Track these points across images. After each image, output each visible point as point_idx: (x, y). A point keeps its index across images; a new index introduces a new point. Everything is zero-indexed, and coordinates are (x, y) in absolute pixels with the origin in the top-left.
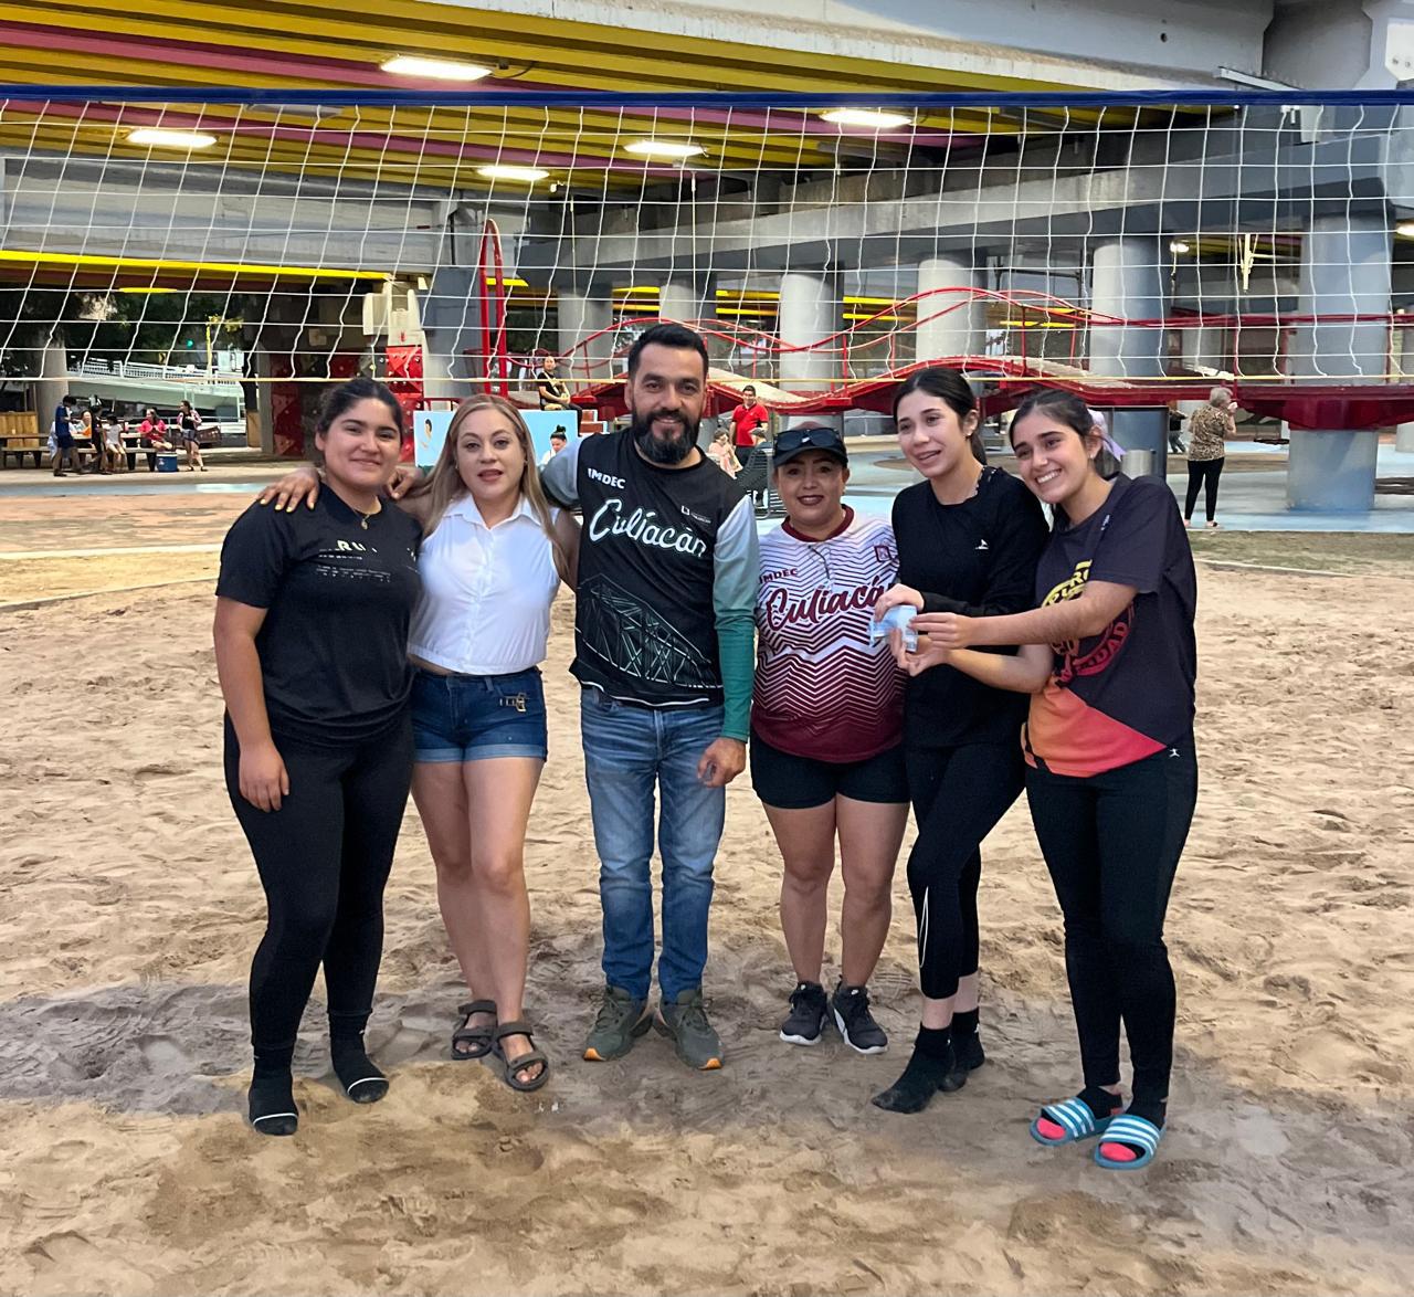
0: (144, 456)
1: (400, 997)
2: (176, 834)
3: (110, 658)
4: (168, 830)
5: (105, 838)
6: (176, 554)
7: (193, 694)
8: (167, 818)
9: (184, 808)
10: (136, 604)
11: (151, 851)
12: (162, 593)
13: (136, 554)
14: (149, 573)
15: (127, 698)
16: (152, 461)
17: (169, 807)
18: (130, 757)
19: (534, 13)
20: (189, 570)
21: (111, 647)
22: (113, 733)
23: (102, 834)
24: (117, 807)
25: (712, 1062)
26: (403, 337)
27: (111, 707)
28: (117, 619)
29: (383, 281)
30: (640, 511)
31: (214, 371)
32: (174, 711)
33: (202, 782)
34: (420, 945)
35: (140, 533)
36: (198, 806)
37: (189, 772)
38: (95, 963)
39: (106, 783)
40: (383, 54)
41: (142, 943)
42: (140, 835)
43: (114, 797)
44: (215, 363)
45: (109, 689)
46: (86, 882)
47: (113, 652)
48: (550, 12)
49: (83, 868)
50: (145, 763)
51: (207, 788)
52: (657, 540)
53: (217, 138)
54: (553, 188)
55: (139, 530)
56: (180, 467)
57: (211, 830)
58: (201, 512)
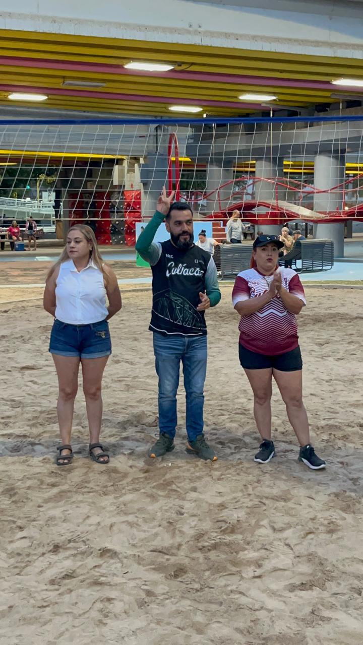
0: (9, 243)
1: (119, 435)
2: (38, 388)
3: (5, 329)
4: (36, 386)
5: (12, 388)
6: (27, 288)
7: (41, 341)
8: (35, 383)
9: (40, 380)
10: (13, 308)
11: (29, 392)
12: (24, 304)
13: (9, 288)
14: (16, 296)
15: (14, 343)
16: (12, 246)
17: (35, 379)
18: (18, 363)
19: (193, 44)
20: (34, 294)
21: (5, 325)
22: (10, 355)
23: (11, 386)
24: (15, 379)
25: (215, 458)
26: (132, 185)
27: (8, 346)
28: (5, 314)
29: (123, 160)
30: (181, 265)
31: (40, 201)
32: (33, 348)
33: (47, 372)
34: (127, 421)
35: (11, 279)
36: (46, 379)
37: (41, 368)
38: (14, 423)
39: (10, 371)
40: (124, 61)
41: (29, 418)
42: (25, 387)
43: (14, 376)
44: (41, 197)
45: (7, 339)
46: (7, 401)
47: (6, 326)
48: (201, 43)
49: (5, 397)
50: (24, 365)
51: (49, 373)
52: (188, 273)
53: (48, 96)
54: (205, 116)
55: (10, 277)
56: (26, 249)
57: (51, 387)
58: (37, 269)
